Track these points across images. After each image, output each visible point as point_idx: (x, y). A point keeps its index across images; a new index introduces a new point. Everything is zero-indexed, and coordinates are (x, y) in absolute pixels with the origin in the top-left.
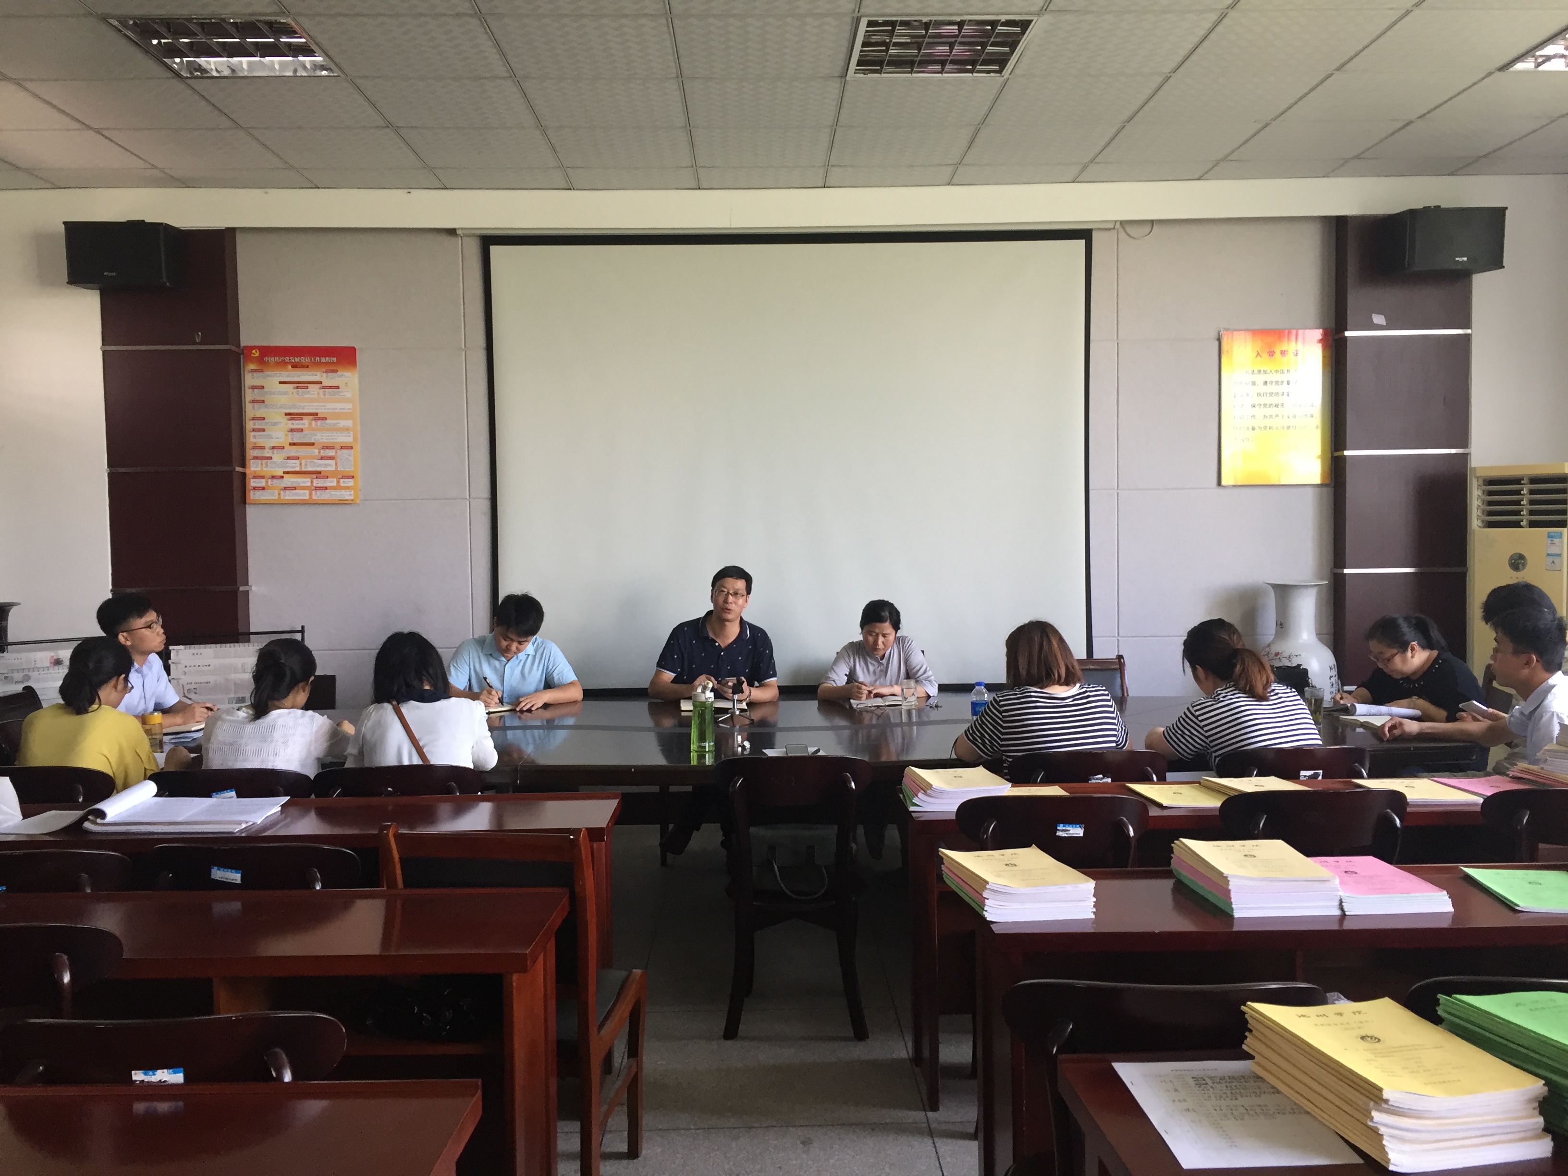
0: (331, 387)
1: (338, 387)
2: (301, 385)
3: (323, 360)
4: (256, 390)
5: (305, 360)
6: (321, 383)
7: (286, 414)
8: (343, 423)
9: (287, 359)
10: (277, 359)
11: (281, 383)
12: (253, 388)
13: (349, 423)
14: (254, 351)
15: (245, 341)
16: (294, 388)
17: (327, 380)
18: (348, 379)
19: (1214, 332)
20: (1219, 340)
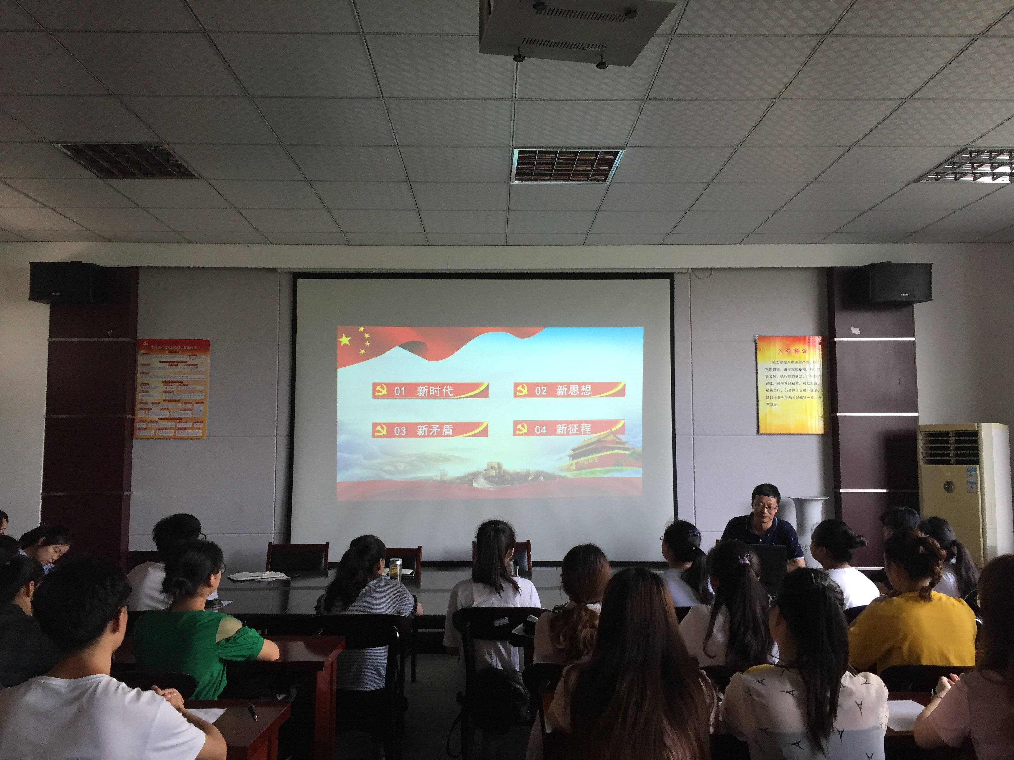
0: (192, 365)
1: (197, 365)
2: (174, 363)
3: (189, 348)
4: (145, 367)
5: (178, 348)
6: (186, 362)
7: (163, 382)
8: (199, 387)
9: (166, 347)
10: (160, 347)
11: (161, 362)
12: (143, 365)
13: (202, 387)
14: (145, 342)
15: (139, 336)
16: (169, 365)
17: (190, 360)
18: (203, 360)
19: (752, 338)
20: (755, 342)
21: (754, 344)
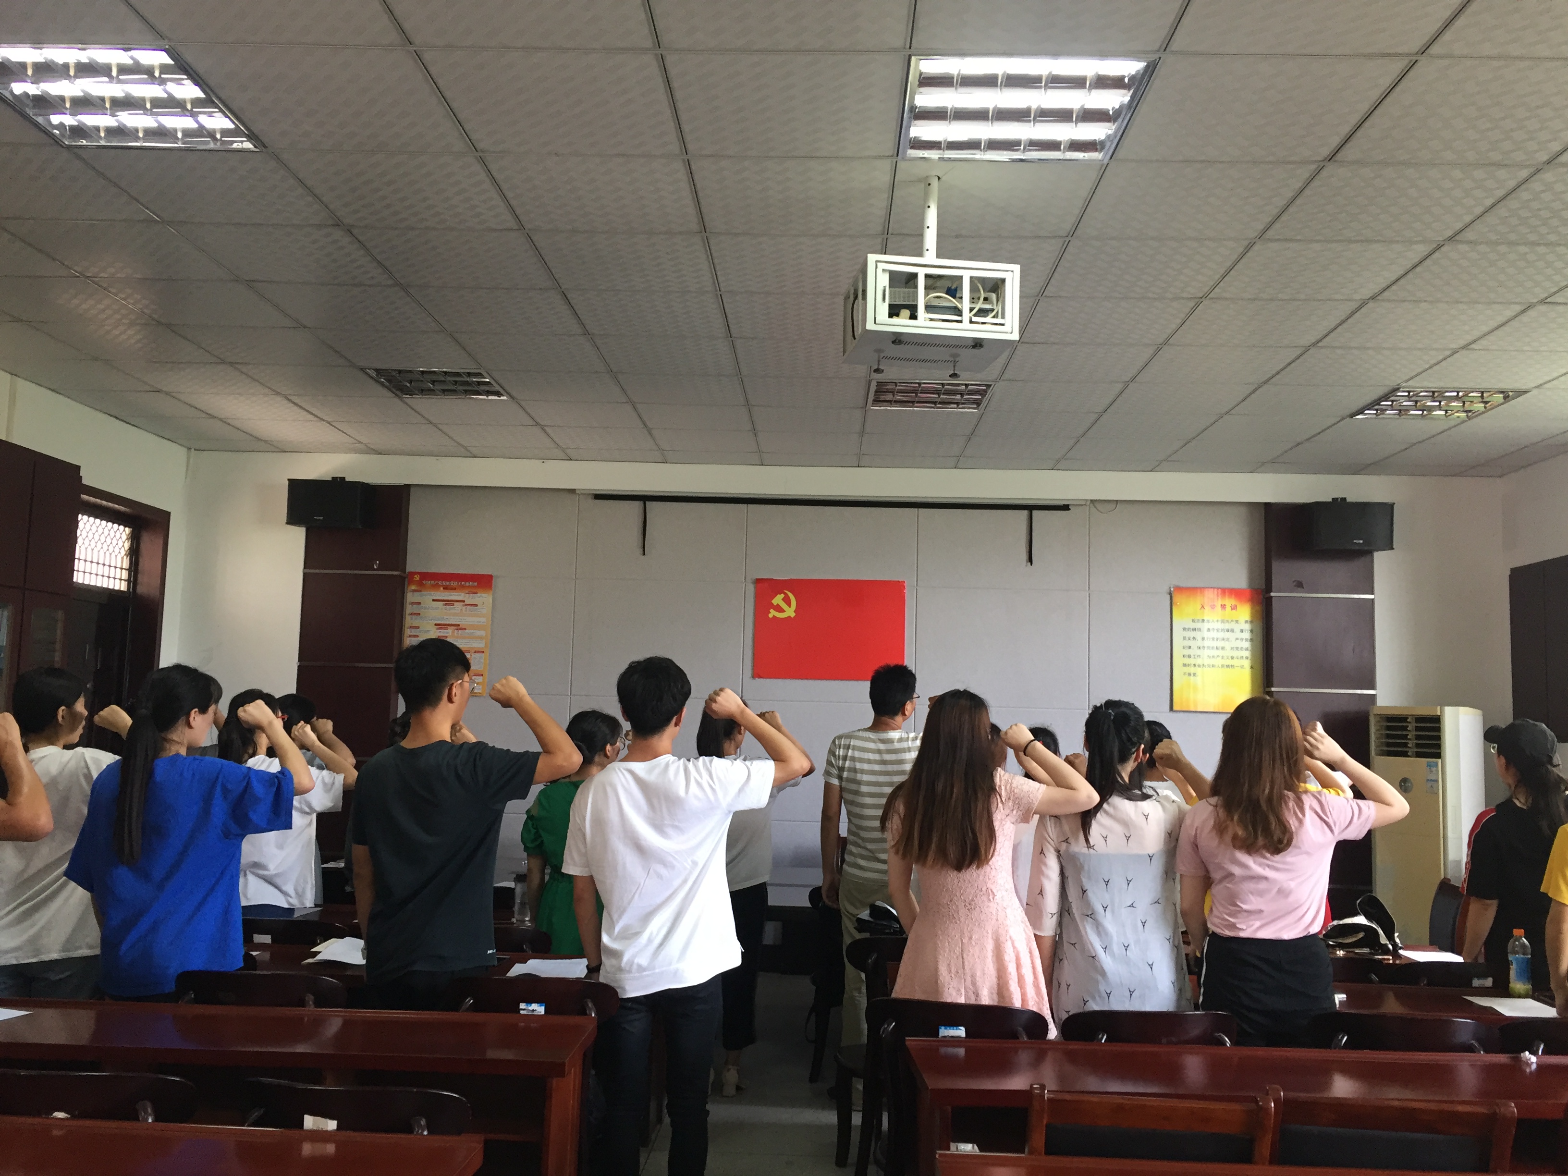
0: (472, 605)
1: (476, 605)
2: (448, 602)
3: (467, 584)
4: (415, 606)
5: (453, 584)
6: (464, 601)
7: (436, 625)
8: (479, 633)
9: (440, 583)
10: (433, 582)
11: (434, 600)
12: (413, 604)
13: (482, 633)
14: (416, 576)
15: (409, 568)
16: (444, 605)
17: (469, 599)
18: (484, 599)
19: (1166, 589)
20: (1170, 594)
21: (1168, 597)
